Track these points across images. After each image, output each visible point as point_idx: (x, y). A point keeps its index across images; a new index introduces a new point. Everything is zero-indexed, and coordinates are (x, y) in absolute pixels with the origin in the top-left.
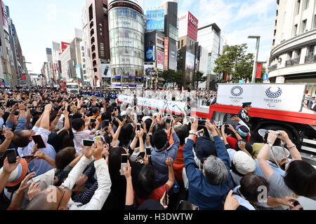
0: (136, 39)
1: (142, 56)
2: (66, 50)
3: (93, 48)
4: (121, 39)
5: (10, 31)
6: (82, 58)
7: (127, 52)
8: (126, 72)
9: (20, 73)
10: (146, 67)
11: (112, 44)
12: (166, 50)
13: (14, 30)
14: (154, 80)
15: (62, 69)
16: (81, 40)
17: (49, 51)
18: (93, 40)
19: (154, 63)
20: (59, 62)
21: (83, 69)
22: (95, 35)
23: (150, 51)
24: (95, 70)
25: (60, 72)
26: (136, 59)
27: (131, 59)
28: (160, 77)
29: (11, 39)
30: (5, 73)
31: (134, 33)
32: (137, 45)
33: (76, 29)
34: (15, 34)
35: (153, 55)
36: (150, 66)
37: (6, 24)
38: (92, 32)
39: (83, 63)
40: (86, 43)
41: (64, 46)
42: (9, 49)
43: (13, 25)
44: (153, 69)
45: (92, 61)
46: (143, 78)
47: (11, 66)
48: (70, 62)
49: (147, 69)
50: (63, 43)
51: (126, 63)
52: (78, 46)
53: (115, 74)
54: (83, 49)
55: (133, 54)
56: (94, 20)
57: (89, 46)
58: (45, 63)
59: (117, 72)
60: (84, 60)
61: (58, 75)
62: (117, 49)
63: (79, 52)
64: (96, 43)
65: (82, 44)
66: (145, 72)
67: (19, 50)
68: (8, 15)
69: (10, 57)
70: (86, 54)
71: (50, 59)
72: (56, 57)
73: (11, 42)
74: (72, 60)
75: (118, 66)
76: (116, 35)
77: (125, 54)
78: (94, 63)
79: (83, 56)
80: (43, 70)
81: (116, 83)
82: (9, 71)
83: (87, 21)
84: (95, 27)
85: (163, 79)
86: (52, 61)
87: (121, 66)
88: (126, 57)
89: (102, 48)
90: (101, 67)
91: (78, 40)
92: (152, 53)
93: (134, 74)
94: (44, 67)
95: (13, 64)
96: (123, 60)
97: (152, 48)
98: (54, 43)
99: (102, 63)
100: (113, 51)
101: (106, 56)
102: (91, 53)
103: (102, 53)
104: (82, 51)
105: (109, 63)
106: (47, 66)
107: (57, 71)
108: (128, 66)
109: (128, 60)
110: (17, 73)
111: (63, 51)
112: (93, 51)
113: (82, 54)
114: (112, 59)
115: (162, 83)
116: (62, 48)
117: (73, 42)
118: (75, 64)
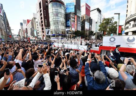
0: (62, 17)
1: (65, 25)
3: (42, 22)
4: (54, 17)
5: (3, 16)
6: (37, 27)
7: (57, 23)
8: (57, 33)
9: (9, 35)
10: (67, 29)
11: (51, 20)
12: (76, 21)
13: (5, 15)
14: (70, 36)
15: (28, 32)
16: (36, 18)
17: (21, 24)
18: (41, 18)
19: (70, 28)
20: (26, 29)
21: (38, 32)
22: (42, 16)
23: (68, 22)
24: (43, 32)
25: (27, 33)
26: (62, 26)
27: (60, 26)
28: (73, 34)
29: (4, 19)
30: (2, 35)
31: (61, 14)
32: (62, 19)
33: (33, 13)
34: (6, 17)
35: (70, 24)
37: (2, 12)
38: (41, 15)
39: (37, 29)
40: (38, 20)
41: (28, 21)
42: (3, 24)
43: (4, 13)
44: (70, 30)
45: (42, 28)
46: (65, 35)
47: (5, 32)
48: (31, 29)
49: (67, 31)
50: (28, 20)
51: (57, 28)
52: (35, 21)
53: (52, 33)
54: (37, 23)
55: (60, 24)
56: (42, 9)
57: (40, 21)
58: (20, 30)
59: (53, 33)
60: (38, 28)
61: (26, 35)
62: (53, 22)
63: (35, 24)
64: (43, 20)
65: (36, 20)
67: (8, 24)
68: (2, 8)
69: (4, 27)
70: (39, 25)
71: (22, 28)
72: (25, 27)
73: (4, 20)
74: (32, 28)
75: (53, 30)
76: (52, 16)
77: (57, 24)
78: (43, 29)
79: (37, 26)
80: (19, 33)
81: (53, 38)
82: (4, 34)
83: (38, 9)
84: (42, 12)
85: (75, 35)
87: (55, 30)
89: (46, 22)
90: (46, 30)
91: (35, 18)
92: (69, 23)
93: (61, 33)
94: (19, 31)
95: (5, 31)
96: (56, 27)
97: (69, 21)
98: (24, 20)
99: (46, 28)
100: (51, 23)
101: (48, 25)
102: (41, 24)
103: (46, 24)
104: (37, 24)
105: (49, 28)
106: (21, 31)
107: (26, 33)
108: (58, 30)
109: (58, 27)
110: (7, 35)
111: (28, 24)
112: (42, 23)
113: (37, 25)
114: (50, 27)
115: (74, 37)
116: (28, 22)
117: (33, 19)
118: (34, 29)
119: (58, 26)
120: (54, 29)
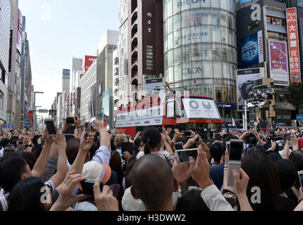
0: (218, 26)
1: (233, 57)
2: (90, 68)
3: (134, 57)
4: (185, 32)
5: (23, 50)
6: (114, 77)
7: (197, 54)
10: (242, 79)
11: (169, 44)
12: (293, 36)
13: (27, 48)
14: (264, 110)
15: (82, 100)
16: (115, 47)
17: (66, 73)
18: (134, 44)
19: (263, 70)
20: (79, 89)
21: (115, 98)
22: (139, 35)
23: (251, 43)
25: (78, 106)
26: (217, 66)
28: (281, 100)
29: (23, 61)
30: (9, 111)
31: (214, 15)
32: (221, 36)
33: (108, 31)
34: (27, 55)
35: (259, 49)
36: (253, 77)
37: (20, 42)
38: (134, 30)
39: (114, 88)
40: (123, 51)
41: (88, 60)
42: (18, 75)
43: (27, 41)
44: (259, 81)
45: (131, 80)
46: (234, 106)
47: (17, 101)
48: (94, 89)
49: (244, 86)
50: (87, 57)
51: (195, 76)
52: (110, 58)
54: (117, 62)
55: (210, 56)
56: (139, 9)
57: (128, 54)
58: (58, 94)
60: (117, 81)
62: (177, 52)
63: (110, 68)
64: (139, 49)
65: (115, 54)
66: (238, 93)
67: (29, 77)
68: (23, 29)
69: (18, 87)
70: (122, 69)
71: (66, 87)
72: (74, 83)
73: (22, 66)
74: (98, 84)
76: (177, 26)
77: (193, 59)
78: (135, 84)
79: (117, 74)
80: (54, 105)
82: (14, 110)
83: (127, 14)
84: (139, 22)
85: (289, 106)
86: (68, 90)
87: (185, 84)
88: (195, 65)
89: (150, 54)
91: (111, 48)
92: (256, 48)
94: (56, 100)
95: (19, 98)
96: (190, 72)
97: (254, 37)
98: (74, 60)
99: (148, 82)
100: (169, 57)
101: (156, 68)
102: (130, 67)
103: (149, 63)
104: (114, 67)
105: (160, 80)
106: (61, 98)
107: (74, 106)
108: (198, 82)
109: (200, 70)
110: (22, 112)
111: (86, 70)
112: (132, 63)
113: (114, 72)
114: (166, 72)
115: (288, 117)
116: (86, 65)
117: (103, 53)
118: (103, 90)
119: (198, 65)
120: (182, 81)
